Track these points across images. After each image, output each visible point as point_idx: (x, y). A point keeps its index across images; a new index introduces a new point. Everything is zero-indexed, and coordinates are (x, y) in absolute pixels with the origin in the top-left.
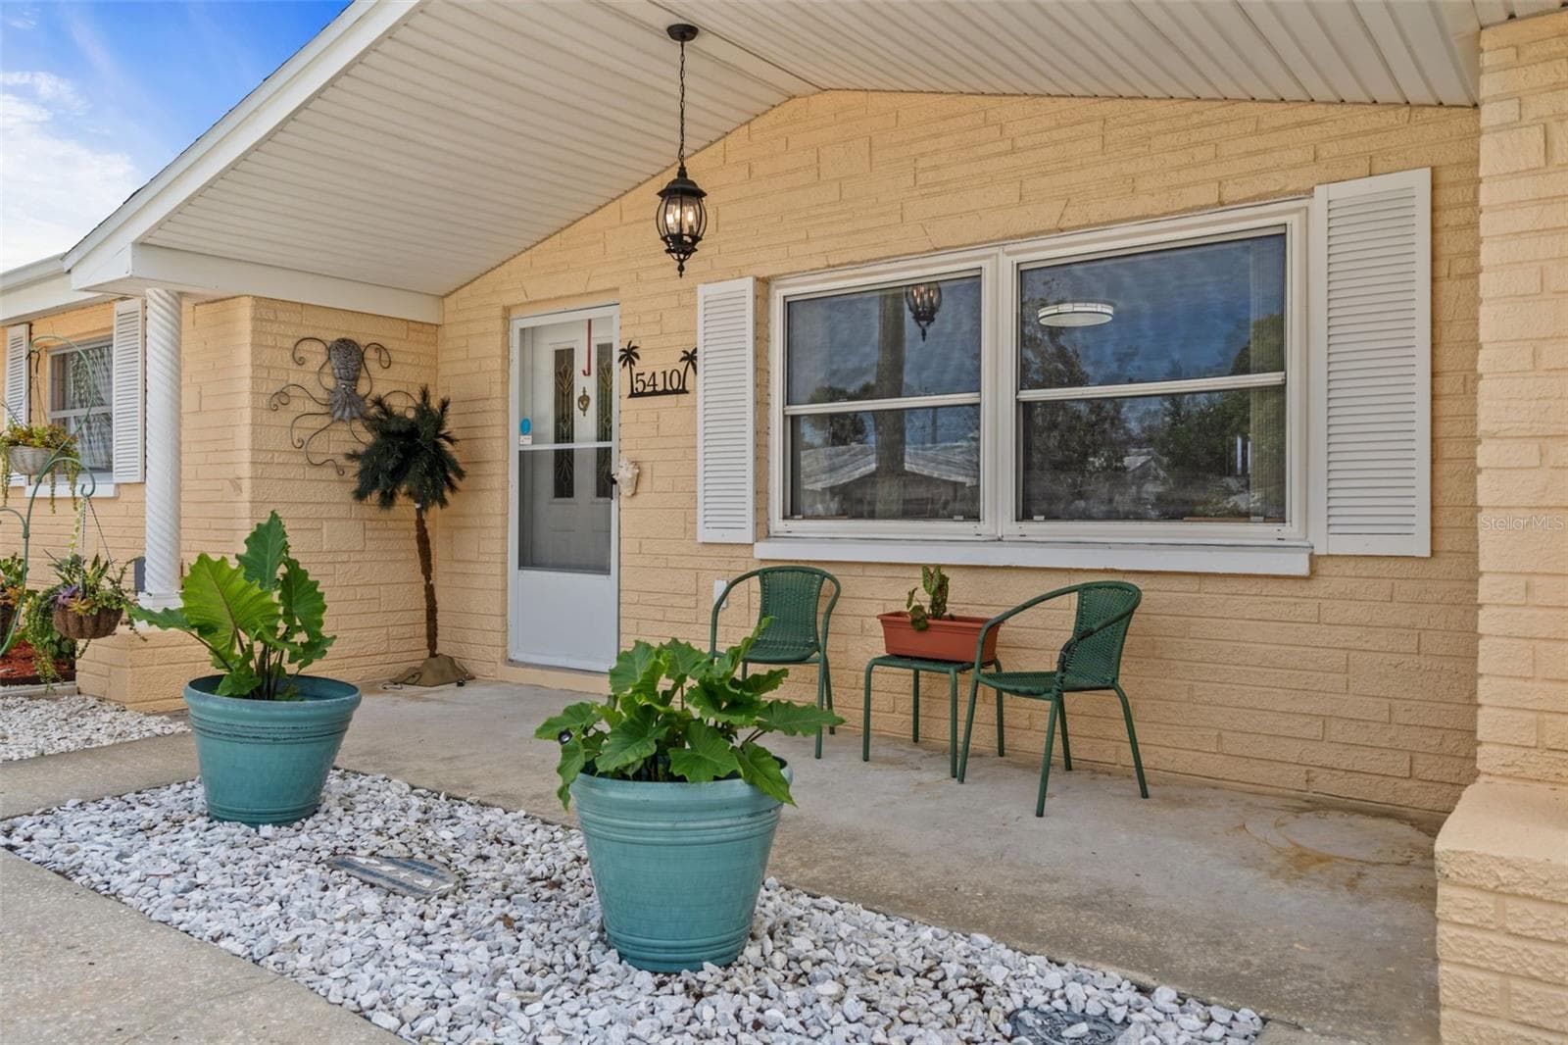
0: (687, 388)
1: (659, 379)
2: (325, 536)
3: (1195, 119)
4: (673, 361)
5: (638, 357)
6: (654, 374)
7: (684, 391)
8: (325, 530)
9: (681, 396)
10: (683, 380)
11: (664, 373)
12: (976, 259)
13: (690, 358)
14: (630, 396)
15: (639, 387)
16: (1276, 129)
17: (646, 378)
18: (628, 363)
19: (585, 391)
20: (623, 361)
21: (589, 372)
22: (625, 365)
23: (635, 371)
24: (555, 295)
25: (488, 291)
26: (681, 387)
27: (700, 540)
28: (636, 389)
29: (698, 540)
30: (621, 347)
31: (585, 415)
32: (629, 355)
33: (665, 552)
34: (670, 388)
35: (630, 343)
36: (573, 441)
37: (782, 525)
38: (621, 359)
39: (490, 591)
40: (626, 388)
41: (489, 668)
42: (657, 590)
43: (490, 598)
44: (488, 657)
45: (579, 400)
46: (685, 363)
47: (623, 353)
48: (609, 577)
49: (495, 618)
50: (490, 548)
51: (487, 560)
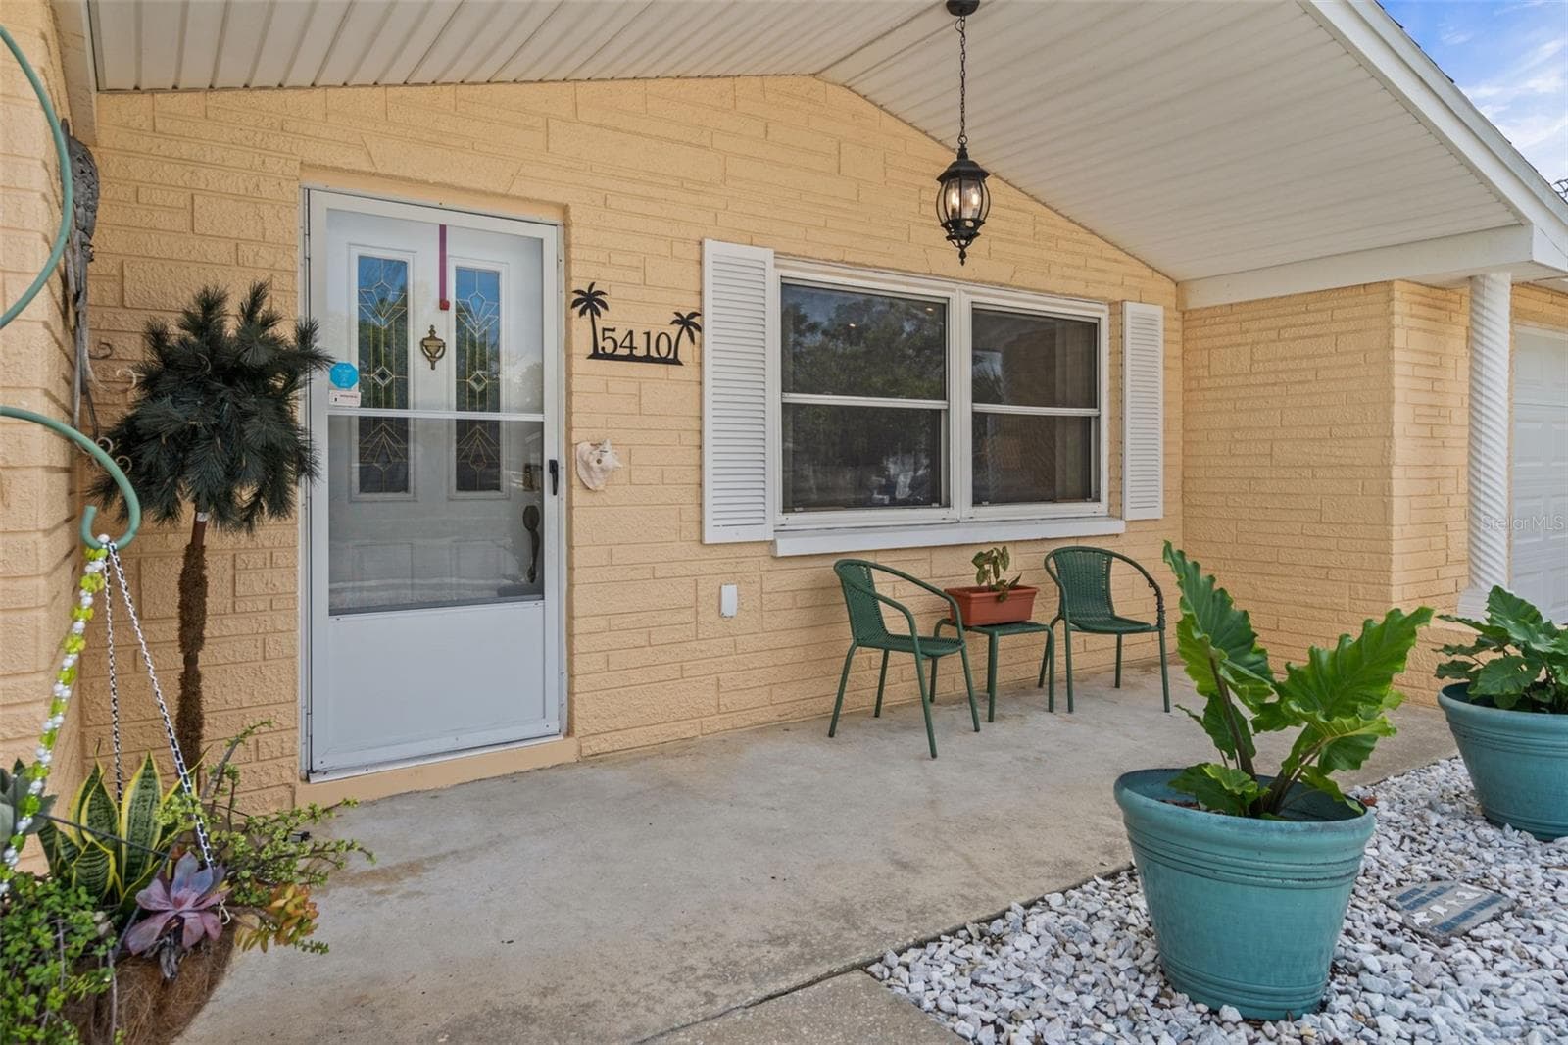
0: (679, 358)
1: (640, 343)
3: (1075, 236)
4: (662, 322)
5: (605, 306)
6: (631, 333)
7: (676, 361)
9: (670, 366)
10: (674, 347)
11: (648, 334)
12: (945, 289)
13: (688, 323)
14: (591, 357)
15: (609, 347)
16: (1107, 259)
17: (619, 336)
18: (588, 311)
19: (432, 332)
20: (581, 306)
21: (444, 305)
22: (582, 312)
23: (600, 324)
24: (438, 180)
25: (261, 124)
26: (671, 356)
27: (707, 541)
28: (603, 349)
29: (701, 541)
30: (575, 287)
31: (433, 368)
32: (590, 301)
33: (648, 560)
34: (656, 355)
35: (592, 285)
36: (404, 405)
37: (782, 518)
38: (575, 304)
39: (269, 662)
40: (583, 344)
41: (268, 799)
42: (636, 609)
43: (269, 674)
44: (265, 780)
45: (422, 343)
46: (678, 327)
47: (580, 296)
48: (540, 603)
49: (282, 708)
50: (269, 586)
51: (261, 607)
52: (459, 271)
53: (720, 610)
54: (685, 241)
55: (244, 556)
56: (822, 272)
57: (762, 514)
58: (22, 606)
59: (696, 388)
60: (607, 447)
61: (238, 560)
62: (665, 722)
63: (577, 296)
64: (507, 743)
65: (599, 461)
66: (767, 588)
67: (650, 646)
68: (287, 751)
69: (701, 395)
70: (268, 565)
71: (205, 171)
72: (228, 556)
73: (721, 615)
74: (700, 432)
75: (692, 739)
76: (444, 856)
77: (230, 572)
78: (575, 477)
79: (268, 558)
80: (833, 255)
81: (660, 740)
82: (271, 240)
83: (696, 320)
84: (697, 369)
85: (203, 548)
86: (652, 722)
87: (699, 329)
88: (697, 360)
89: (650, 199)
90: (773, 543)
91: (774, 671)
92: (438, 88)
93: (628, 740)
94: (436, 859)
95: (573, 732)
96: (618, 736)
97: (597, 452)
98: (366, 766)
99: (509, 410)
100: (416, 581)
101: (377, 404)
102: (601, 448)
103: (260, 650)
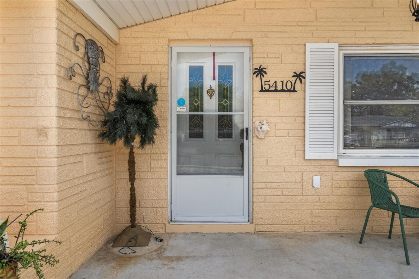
0: (296, 90)
1: (279, 85)
2: (85, 165)
4: (288, 77)
5: (266, 73)
6: (276, 82)
7: (294, 91)
8: (85, 161)
9: (292, 93)
10: (293, 85)
11: (283, 82)
13: (300, 76)
14: (260, 91)
15: (267, 87)
17: (271, 83)
18: (259, 75)
19: (211, 87)
20: (256, 74)
21: (214, 79)
22: (257, 76)
23: (264, 80)
24: (208, 38)
25: (158, 30)
26: (292, 89)
27: (306, 158)
28: (265, 88)
29: (304, 158)
30: (254, 67)
31: (211, 99)
32: (260, 72)
33: (283, 164)
34: (286, 89)
35: (261, 66)
36: (202, 111)
37: (342, 151)
38: (254, 73)
39: (159, 187)
40: (257, 87)
41: (159, 227)
42: (277, 182)
43: (159, 190)
44: (158, 221)
45: (207, 91)
46: (295, 78)
47: (256, 70)
48: (242, 176)
49: (163, 201)
50: (159, 165)
51: (157, 171)
52: (220, 67)
53: (313, 185)
54: (299, 45)
55: (153, 156)
56: (365, 50)
57: (332, 149)
58: (51, 166)
59: (303, 100)
60: (264, 123)
61: (152, 157)
62: (289, 224)
63: (255, 71)
64: (230, 222)
65: (261, 128)
66: (334, 178)
67: (283, 195)
68: (164, 214)
69: (305, 103)
70: (159, 158)
71: (144, 46)
72: (149, 156)
73: (313, 187)
74: (304, 117)
75: (300, 232)
76: (190, 257)
77: (150, 160)
78: (254, 134)
79: (159, 157)
80: (369, 41)
81: (287, 231)
82: (160, 64)
83: (303, 75)
84: (303, 93)
85: (133, 153)
86: (284, 223)
87: (304, 78)
88: (303, 90)
89: (284, 32)
90: (337, 160)
91: (338, 211)
92: (208, 8)
93: (274, 228)
94: (187, 257)
95: (253, 222)
96: (270, 226)
97: (261, 125)
98: (186, 222)
99: (235, 111)
100: (205, 167)
101: (194, 111)
102: (262, 123)
103: (157, 183)
